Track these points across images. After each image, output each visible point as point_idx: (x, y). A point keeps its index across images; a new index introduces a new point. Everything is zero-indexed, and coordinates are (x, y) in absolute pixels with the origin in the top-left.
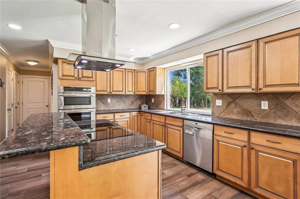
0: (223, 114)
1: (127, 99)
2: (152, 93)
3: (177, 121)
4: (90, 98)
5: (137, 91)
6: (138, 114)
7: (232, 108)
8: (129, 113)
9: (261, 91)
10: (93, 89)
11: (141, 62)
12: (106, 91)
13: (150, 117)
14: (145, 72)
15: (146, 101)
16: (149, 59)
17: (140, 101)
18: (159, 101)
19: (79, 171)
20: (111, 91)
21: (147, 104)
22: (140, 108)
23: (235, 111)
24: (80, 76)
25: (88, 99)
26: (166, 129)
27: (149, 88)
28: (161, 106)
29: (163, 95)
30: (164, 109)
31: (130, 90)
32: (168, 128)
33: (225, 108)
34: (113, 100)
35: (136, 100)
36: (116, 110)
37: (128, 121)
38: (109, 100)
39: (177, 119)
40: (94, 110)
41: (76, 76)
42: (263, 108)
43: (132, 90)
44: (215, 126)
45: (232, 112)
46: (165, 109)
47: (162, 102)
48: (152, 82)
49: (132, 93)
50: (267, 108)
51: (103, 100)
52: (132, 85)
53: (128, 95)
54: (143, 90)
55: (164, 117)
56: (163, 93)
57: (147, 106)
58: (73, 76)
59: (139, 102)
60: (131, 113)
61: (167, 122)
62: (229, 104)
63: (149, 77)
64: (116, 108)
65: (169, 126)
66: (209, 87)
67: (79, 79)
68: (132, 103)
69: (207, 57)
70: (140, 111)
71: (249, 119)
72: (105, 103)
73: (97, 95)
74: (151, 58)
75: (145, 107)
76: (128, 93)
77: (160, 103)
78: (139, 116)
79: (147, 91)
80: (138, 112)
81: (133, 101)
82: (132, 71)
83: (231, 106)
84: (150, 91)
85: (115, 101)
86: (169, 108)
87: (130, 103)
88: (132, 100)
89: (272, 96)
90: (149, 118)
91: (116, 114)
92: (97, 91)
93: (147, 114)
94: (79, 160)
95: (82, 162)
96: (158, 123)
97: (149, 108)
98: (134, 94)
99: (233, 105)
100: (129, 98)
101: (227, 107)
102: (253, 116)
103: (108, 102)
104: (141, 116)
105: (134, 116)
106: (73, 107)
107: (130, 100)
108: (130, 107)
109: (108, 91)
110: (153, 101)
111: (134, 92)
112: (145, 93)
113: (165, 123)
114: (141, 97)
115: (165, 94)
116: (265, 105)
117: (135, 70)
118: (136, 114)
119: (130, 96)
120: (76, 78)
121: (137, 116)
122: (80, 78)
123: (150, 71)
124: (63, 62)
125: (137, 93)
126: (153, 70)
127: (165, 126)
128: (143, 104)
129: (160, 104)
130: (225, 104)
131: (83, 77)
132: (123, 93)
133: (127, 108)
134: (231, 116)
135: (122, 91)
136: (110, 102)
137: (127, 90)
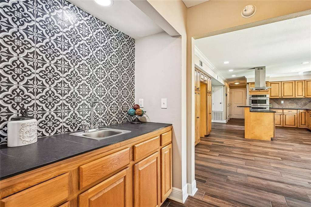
1: (299, 102)
4: (266, 100)
5: (308, 95)
6: (306, 112)
10: (268, 96)
12: (278, 96)
20: (283, 96)
25: (265, 101)
31: (300, 95)
34: (285, 102)
35: (310, 102)
37: (295, 115)
38: (282, 102)
40: (269, 107)
49: (303, 97)
51: (277, 102)
52: (302, 91)
60: (298, 110)
64: (288, 107)
67: (259, 91)
68: (305, 104)
76: (297, 97)
80: (305, 110)
82: (302, 81)
85: (287, 103)
91: (284, 110)
103: (282, 103)
104: (308, 113)
105: (302, 112)
106: (259, 104)
107: (303, 102)
108: (302, 107)
109: (280, 96)
117: (304, 80)
124: (251, 84)
132: (294, 97)
135: (292, 96)
136: (283, 103)
137: (296, 95)
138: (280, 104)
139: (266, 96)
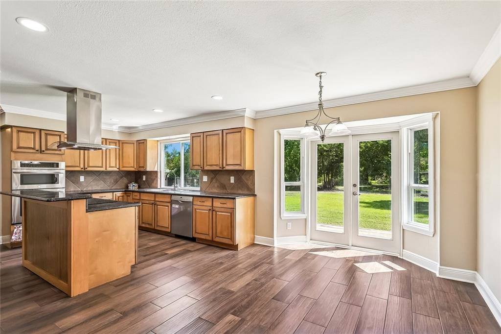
0: (208, 188)
1: (108, 177)
2: (142, 169)
3: (166, 198)
5: (123, 167)
6: (124, 194)
7: (214, 183)
8: (112, 193)
10: (62, 165)
11: (128, 131)
12: (79, 166)
13: (139, 196)
14: (134, 143)
15: (136, 179)
16: (137, 129)
17: (127, 179)
18: (151, 179)
19: (86, 212)
20: (86, 167)
21: (136, 182)
22: (127, 187)
23: (216, 185)
24: (43, 148)
26: (156, 207)
27: (138, 162)
28: (154, 184)
29: (157, 172)
30: (157, 188)
31: (113, 165)
32: (158, 205)
33: (209, 183)
34: (87, 178)
35: (121, 177)
36: (92, 190)
38: (82, 179)
39: (166, 196)
40: (64, 190)
41: (37, 147)
42: (231, 182)
43: (116, 165)
44: (194, 198)
45: (214, 187)
46: (159, 187)
47: (155, 179)
48: (142, 156)
49: (116, 169)
51: (72, 178)
53: (110, 172)
54: (130, 165)
55: (154, 195)
56: (156, 170)
57: (136, 185)
58: (34, 149)
59: (125, 180)
60: (114, 193)
61: (157, 199)
62: (212, 179)
63: (138, 149)
64: (92, 188)
65: (158, 203)
66: (194, 164)
67: (41, 152)
68: (116, 182)
69: (193, 137)
70: (127, 191)
71: (224, 191)
72: (76, 182)
73: (66, 171)
74: (141, 128)
75: (134, 186)
76: (109, 169)
77: (153, 180)
78: (125, 197)
79: (135, 167)
80: (124, 192)
81: (117, 179)
82: (116, 141)
83: (213, 181)
84: (140, 167)
85: (90, 179)
86: (163, 186)
87: (112, 181)
88: (115, 178)
89: (235, 173)
90: (138, 198)
92: (66, 166)
93: (136, 194)
94: (86, 207)
95: (87, 208)
96: (147, 202)
97: (139, 187)
98: (118, 170)
100: (111, 176)
101: (211, 183)
102: (226, 189)
104: (127, 196)
105: (118, 197)
107: (113, 177)
108: (112, 187)
109: (82, 166)
110: (144, 179)
111: (118, 167)
112: (133, 169)
113: (155, 201)
114: (128, 173)
115: (159, 170)
116: (232, 179)
117: (119, 141)
118: (122, 195)
119: (112, 173)
120: (37, 151)
121: (123, 196)
122: (44, 151)
123: (139, 143)
124: (19, 131)
125: (122, 169)
126: (144, 143)
127: (154, 204)
128: (130, 182)
129: (153, 182)
130: (210, 180)
131: (47, 149)
132: (103, 169)
133: (109, 188)
134: (214, 190)
135: (102, 167)
136: (83, 181)
137: (108, 166)
138: (77, 183)
139: (57, 165)
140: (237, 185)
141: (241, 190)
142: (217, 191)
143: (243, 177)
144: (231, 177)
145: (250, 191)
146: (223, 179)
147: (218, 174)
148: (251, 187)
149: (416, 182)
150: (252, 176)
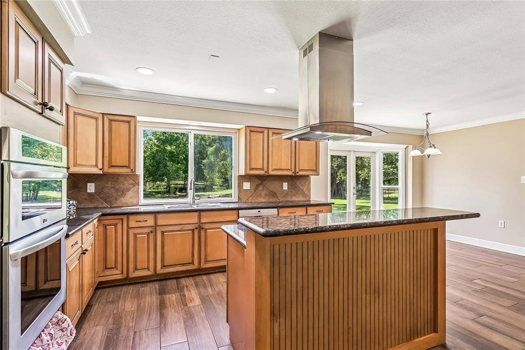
0: (251, 198)
7: (260, 190)
9: (298, 174)
13: (150, 221)
14: (96, 119)
18: (117, 190)
23: (263, 193)
26: (202, 233)
28: (125, 199)
30: (135, 205)
33: (253, 191)
42: (284, 189)
45: (260, 195)
50: (286, 189)
61: (203, 220)
62: (258, 186)
69: (250, 131)
71: (274, 200)
83: (260, 188)
84: (113, 166)
89: (289, 178)
90: (148, 223)
93: (141, 217)
96: (178, 228)
99: (261, 188)
101: (255, 191)
102: (277, 197)
110: (91, 190)
112: (95, 170)
113: (200, 223)
116: (285, 186)
123: (111, 120)
127: (199, 228)
129: (123, 194)
130: (254, 187)
134: (260, 199)
140: (291, 192)
141: (296, 196)
142: (264, 200)
143: (298, 183)
144: (284, 184)
145: (306, 197)
146: (273, 186)
147: (266, 180)
148: (307, 193)
149: (384, 184)
150: (307, 182)
